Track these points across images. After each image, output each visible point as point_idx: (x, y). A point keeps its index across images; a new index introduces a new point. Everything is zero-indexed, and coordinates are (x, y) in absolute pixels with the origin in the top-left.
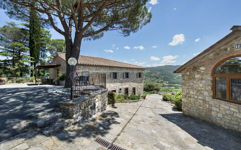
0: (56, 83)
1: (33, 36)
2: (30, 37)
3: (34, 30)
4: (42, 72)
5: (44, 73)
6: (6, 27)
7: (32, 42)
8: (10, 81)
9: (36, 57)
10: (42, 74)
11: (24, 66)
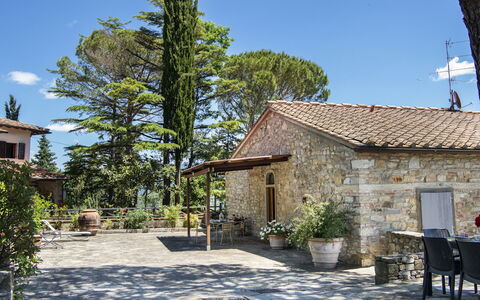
0: (274, 242)
1: (174, 51)
2: (166, 57)
3: (177, 27)
4: (201, 185)
5: (207, 190)
6: (97, 36)
7: (169, 74)
8: (109, 222)
9: (184, 127)
10: (201, 192)
11: (149, 165)
